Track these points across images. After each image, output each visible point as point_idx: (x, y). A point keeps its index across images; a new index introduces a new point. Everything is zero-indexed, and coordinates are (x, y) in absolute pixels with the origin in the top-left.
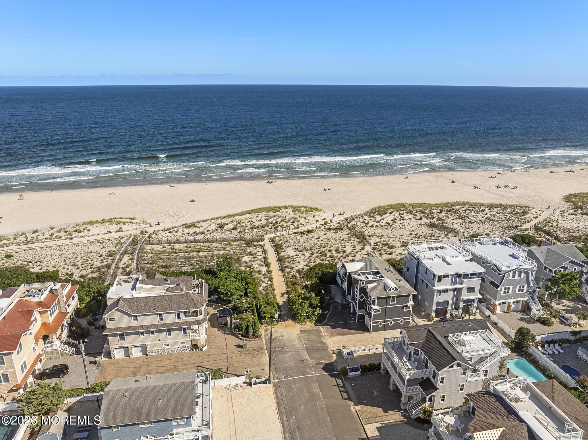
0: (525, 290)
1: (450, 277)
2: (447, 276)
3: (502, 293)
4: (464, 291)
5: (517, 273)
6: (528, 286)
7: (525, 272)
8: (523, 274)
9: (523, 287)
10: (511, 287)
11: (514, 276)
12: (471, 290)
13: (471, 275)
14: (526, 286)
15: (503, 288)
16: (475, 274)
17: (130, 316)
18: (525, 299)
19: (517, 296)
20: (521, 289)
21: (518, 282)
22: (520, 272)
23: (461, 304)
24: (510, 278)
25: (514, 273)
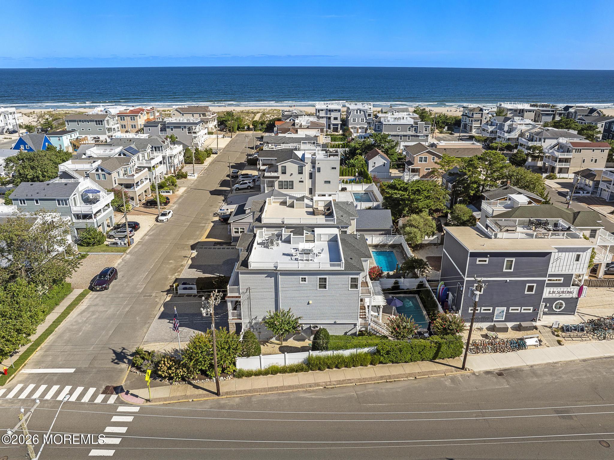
0: (365, 121)
1: (324, 111)
2: (322, 110)
3: (352, 121)
4: (332, 119)
5: (359, 111)
6: (366, 119)
7: (363, 111)
8: (362, 112)
9: (363, 119)
10: (356, 119)
11: (357, 113)
12: (336, 119)
13: (335, 110)
14: (365, 119)
15: (352, 119)
16: (336, 110)
17: (181, 113)
18: (366, 126)
19: (360, 124)
20: (363, 120)
21: (360, 116)
22: (360, 111)
23: (332, 126)
24: (355, 113)
25: (357, 111)
